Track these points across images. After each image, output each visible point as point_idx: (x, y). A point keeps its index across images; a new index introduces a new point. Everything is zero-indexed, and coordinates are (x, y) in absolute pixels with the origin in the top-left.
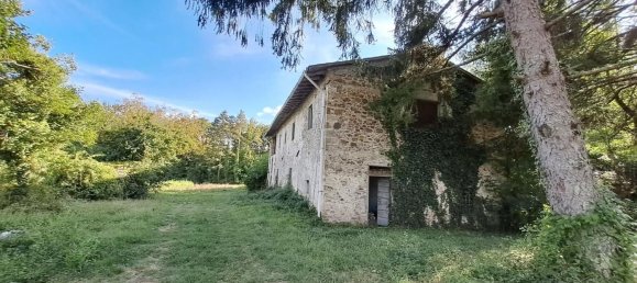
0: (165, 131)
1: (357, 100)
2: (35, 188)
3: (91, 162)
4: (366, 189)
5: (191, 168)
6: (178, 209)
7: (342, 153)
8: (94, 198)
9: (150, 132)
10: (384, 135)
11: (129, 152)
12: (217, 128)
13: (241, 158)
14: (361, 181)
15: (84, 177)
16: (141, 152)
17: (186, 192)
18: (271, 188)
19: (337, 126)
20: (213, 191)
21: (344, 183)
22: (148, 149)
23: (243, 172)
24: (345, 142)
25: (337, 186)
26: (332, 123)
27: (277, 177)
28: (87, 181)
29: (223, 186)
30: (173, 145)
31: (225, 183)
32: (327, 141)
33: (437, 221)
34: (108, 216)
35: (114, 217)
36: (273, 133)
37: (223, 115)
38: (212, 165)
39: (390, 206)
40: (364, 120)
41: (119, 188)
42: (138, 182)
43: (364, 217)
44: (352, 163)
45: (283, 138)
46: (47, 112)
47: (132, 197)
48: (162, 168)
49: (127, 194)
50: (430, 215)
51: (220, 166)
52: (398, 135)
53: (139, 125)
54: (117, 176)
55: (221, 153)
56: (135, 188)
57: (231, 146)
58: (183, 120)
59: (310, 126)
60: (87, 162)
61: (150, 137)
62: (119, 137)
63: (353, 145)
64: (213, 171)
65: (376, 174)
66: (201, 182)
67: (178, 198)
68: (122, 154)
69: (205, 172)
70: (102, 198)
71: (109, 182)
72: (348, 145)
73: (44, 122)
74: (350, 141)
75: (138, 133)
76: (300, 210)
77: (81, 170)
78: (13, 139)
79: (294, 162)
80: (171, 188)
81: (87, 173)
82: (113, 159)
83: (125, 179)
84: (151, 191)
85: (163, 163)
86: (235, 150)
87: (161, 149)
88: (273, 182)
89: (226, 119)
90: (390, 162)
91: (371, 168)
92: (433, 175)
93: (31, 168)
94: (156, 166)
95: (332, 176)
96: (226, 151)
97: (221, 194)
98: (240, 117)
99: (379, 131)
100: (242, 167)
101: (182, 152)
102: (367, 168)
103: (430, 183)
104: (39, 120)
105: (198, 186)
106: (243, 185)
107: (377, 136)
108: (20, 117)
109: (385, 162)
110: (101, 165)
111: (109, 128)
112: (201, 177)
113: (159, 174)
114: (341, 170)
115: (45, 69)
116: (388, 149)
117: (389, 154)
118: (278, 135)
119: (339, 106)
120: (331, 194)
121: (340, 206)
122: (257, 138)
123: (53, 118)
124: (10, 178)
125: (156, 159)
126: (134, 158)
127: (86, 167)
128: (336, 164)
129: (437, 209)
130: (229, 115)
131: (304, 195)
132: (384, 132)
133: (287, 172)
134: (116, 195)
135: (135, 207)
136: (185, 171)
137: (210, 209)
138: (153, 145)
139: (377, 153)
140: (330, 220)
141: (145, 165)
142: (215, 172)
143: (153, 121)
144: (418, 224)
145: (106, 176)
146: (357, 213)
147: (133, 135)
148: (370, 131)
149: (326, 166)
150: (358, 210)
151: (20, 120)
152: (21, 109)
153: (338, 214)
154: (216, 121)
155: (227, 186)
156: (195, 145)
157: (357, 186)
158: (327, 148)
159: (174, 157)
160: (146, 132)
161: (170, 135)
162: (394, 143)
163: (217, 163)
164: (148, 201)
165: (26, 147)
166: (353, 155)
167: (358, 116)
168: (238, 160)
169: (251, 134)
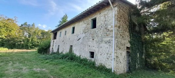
12: (23, 28)
13: (32, 40)
14: (125, 53)
19: (119, 27)
27: (58, 48)
31: (24, 49)
32: (117, 34)
37: (25, 24)
38: (18, 42)
39: (129, 63)
44: (123, 45)
55: (23, 38)
57: (27, 36)
64: (18, 44)
66: (12, 48)
69: (14, 45)
79: (75, 43)
86: (29, 37)
89: (27, 25)
96: (25, 37)
98: (33, 25)
100: (32, 44)
102: (126, 48)
105: (11, 51)
106: (35, 50)
109: (129, 45)
118: (59, 32)
120: (118, 60)
121: (120, 65)
122: (39, 34)
131: (88, 58)
133: (68, 47)
136: (3, 44)
142: (19, 45)
149: (117, 46)
150: (124, 67)
154: (22, 25)
157: (124, 56)
166: (123, 41)
168: (30, 41)
169: (37, 32)
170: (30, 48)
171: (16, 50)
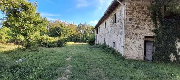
0: (66, 28)
1: (139, 8)
2: (32, 44)
3: (48, 37)
4: (143, 46)
5: (73, 38)
6: (71, 51)
7: (132, 31)
8: (49, 47)
9: (62, 28)
10: (152, 23)
11: (57, 34)
12: (79, 27)
14: (141, 42)
15: (46, 41)
16: (60, 34)
17: (73, 45)
18: (97, 44)
19: (130, 20)
20: (79, 45)
21: (133, 43)
22: (62, 33)
23: (87, 39)
24: (133, 26)
25: (131, 44)
26: (128, 18)
27: (99, 41)
28: (47, 42)
29: (82, 43)
30: (68, 32)
32: (126, 26)
33: (176, 60)
34: (51, 54)
35: (53, 54)
36: (97, 27)
37: (81, 24)
38: (78, 38)
39: (153, 53)
40: (142, 16)
41: (56, 44)
42: (60, 42)
43: (142, 57)
44: (137, 35)
45: (101, 28)
46: (32, 21)
47: (59, 47)
48: (66, 38)
49: (58, 46)
50: (172, 57)
51: (81, 38)
52: (158, 22)
53: (59, 26)
54: (55, 41)
55: (81, 34)
56: (60, 44)
57: (83, 32)
58: (70, 24)
59: (115, 22)
60: (47, 37)
61: (62, 29)
62: (54, 30)
63: (137, 27)
65: (147, 39)
66: (76, 42)
67: (71, 47)
68: (56, 35)
69: (77, 40)
70: (51, 47)
71: (53, 42)
72: (135, 27)
73: (32, 24)
74: (136, 26)
75: (59, 28)
76: (113, 53)
77: (45, 39)
78: (24, 30)
79: (106, 36)
80: (69, 44)
81: (47, 40)
82: (54, 36)
83: (57, 41)
84: (64, 45)
85: (66, 37)
86: (84, 34)
87: (65, 33)
88: (97, 43)
90: (154, 34)
91: (145, 37)
92: (175, 40)
93: (30, 39)
94: (64, 38)
95: (128, 40)
97: (82, 46)
98: (85, 24)
99: (149, 21)
101: (71, 34)
102: (143, 37)
103: (173, 43)
104: (30, 23)
105: (75, 43)
106: (87, 43)
107: (148, 23)
108: (25, 23)
109: (152, 34)
110: (50, 38)
111: (52, 28)
112: (76, 41)
113: (65, 40)
114: (132, 38)
115: (29, 7)
116: (153, 29)
117: (154, 31)
118: (99, 27)
119: (131, 11)
120: (128, 48)
121: (131, 52)
122: (90, 30)
123: (34, 23)
124: (26, 41)
125: (64, 36)
126: (59, 36)
127: (47, 38)
128: (130, 35)
129: (176, 55)
130: (82, 23)
131: (113, 47)
132: (152, 21)
133: (103, 39)
134: (55, 46)
135: (59, 50)
136: (72, 39)
137: (81, 51)
138: (63, 32)
139: (148, 30)
140: (127, 58)
141: (62, 37)
142: (79, 39)
143: (63, 25)
144: (167, 60)
145: (52, 41)
146: (139, 55)
147: (58, 29)
148: (145, 21)
149: (126, 36)
150: (139, 54)
151: (25, 24)
152: (25, 20)
153: (130, 55)
154: (79, 25)
155: (83, 43)
156: (74, 32)
157: (139, 44)
158: (126, 29)
159: (69, 35)
160: (61, 28)
161: (67, 29)
162: (156, 26)
163: (80, 37)
164: (63, 48)
165: (27, 32)
166: (137, 32)
167: (140, 15)
168: (85, 36)
169: (88, 29)
170: (85, 42)
171: (78, 43)
